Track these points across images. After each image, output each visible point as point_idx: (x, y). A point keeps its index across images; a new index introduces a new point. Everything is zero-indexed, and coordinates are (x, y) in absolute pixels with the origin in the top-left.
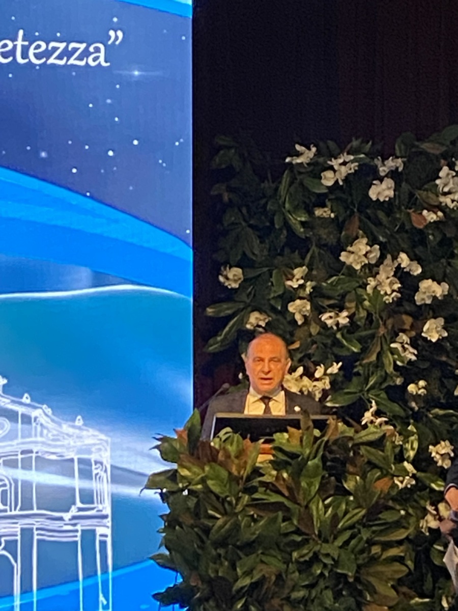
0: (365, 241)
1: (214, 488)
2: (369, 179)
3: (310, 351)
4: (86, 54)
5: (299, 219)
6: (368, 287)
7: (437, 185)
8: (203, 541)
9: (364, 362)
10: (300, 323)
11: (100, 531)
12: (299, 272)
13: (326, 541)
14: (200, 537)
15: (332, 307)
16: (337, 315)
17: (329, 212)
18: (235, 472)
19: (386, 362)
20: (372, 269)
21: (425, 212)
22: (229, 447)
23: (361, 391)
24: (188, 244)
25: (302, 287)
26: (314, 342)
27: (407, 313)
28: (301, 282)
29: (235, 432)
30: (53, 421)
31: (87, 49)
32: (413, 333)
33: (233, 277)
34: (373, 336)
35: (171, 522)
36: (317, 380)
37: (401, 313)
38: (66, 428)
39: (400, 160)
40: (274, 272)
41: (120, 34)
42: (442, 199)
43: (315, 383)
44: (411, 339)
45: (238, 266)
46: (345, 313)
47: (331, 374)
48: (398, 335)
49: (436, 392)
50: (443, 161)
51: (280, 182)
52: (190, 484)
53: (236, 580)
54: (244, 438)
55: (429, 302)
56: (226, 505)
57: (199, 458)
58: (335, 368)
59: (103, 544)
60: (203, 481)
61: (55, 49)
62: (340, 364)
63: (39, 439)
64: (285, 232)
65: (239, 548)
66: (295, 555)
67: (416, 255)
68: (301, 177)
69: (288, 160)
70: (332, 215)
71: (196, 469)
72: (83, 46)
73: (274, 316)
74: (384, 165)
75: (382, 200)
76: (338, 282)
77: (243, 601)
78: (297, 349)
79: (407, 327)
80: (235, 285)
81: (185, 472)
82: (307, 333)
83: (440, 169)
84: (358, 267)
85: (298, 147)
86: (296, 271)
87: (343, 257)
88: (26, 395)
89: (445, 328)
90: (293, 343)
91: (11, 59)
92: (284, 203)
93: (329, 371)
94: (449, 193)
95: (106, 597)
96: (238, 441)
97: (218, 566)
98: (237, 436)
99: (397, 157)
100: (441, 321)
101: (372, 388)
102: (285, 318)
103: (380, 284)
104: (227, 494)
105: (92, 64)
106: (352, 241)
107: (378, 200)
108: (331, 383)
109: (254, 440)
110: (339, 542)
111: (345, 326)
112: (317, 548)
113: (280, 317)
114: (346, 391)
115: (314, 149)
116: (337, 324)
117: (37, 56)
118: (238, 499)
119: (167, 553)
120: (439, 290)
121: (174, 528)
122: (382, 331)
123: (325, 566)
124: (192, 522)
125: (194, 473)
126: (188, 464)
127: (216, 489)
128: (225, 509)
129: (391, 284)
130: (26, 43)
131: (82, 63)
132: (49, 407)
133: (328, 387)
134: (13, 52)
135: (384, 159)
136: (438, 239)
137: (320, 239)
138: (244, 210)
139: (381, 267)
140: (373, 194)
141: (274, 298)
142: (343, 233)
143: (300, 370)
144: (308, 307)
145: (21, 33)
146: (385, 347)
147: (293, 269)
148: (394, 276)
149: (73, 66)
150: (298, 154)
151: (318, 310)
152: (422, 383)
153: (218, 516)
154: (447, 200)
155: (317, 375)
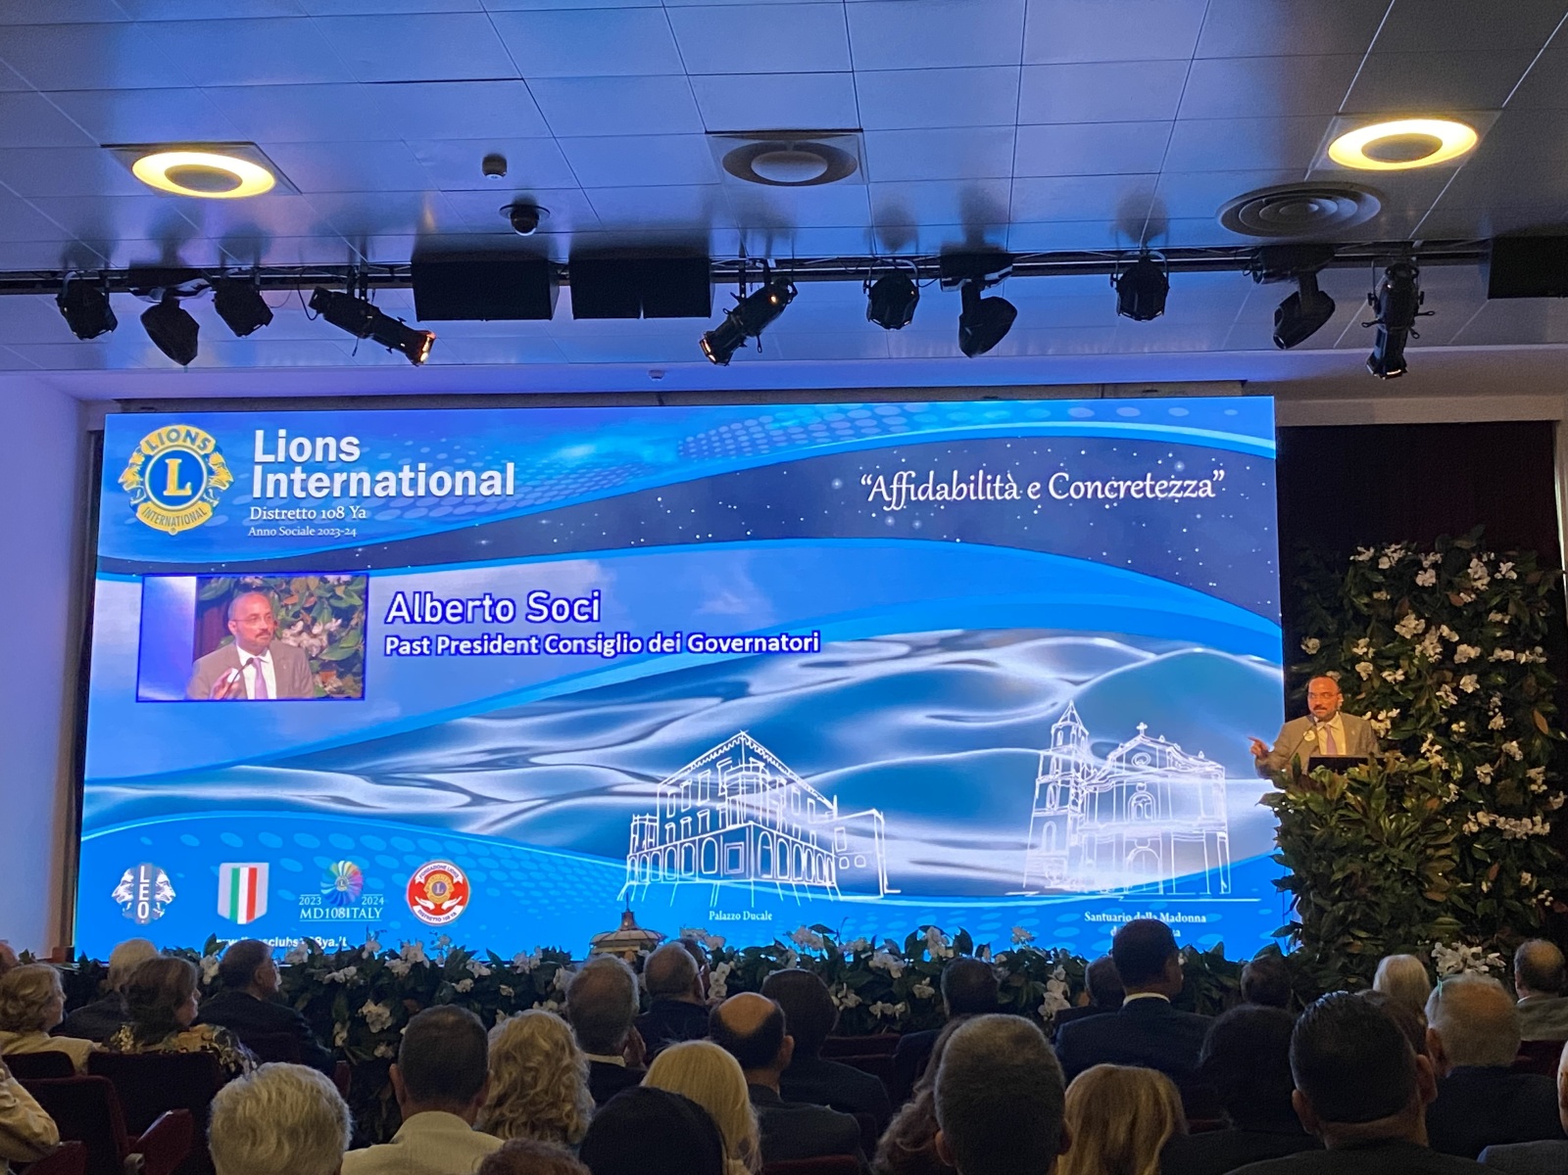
0: (1413, 616)
1: (1312, 808)
2: (1415, 569)
3: (1373, 700)
4: (1197, 488)
5: (1363, 602)
6: (1417, 651)
7: (1469, 574)
8: (1307, 846)
9: (1417, 707)
10: (1365, 679)
11: (1220, 834)
12: (1363, 642)
13: (1392, 846)
14: (1305, 844)
15: (1390, 666)
16: (1395, 673)
17: (1385, 595)
18: (1328, 796)
19: (1434, 705)
20: (1419, 637)
21: (1462, 594)
22: (1323, 779)
23: (1415, 729)
24: (1276, 623)
25: (1366, 653)
26: (1376, 693)
27: (1449, 670)
28: (1365, 650)
29: (1327, 767)
30: (1182, 755)
31: (1197, 485)
32: (1455, 684)
33: (1312, 645)
34: (1421, 688)
35: (1284, 833)
36: (1381, 721)
37: (1443, 670)
38: (1191, 759)
39: (1439, 555)
40: (1344, 642)
41: (1222, 472)
42: (1475, 584)
43: (1379, 724)
44: (1452, 689)
45: (1314, 638)
46: (1400, 672)
47: (1391, 718)
48: (1440, 686)
49: (1474, 730)
50: (1474, 555)
51: (1347, 573)
52: (1296, 804)
53: (1333, 873)
54: (1334, 771)
55: (1465, 661)
56: (1323, 821)
57: (1301, 786)
58: (1395, 713)
59: (1223, 844)
60: (1305, 803)
61: (1174, 486)
62: (1398, 711)
63: (1173, 768)
64: (1351, 612)
65: (1333, 851)
66: (1371, 856)
67: (1453, 625)
68: (1362, 571)
69: (1352, 558)
70: (1389, 597)
71: (1299, 795)
72: (1194, 483)
73: (1345, 674)
74: (1426, 560)
75: (1426, 585)
76: (1394, 647)
77: (1339, 889)
78: (1363, 699)
79: (1449, 679)
80: (1314, 652)
81: (1291, 797)
82: (1370, 686)
83: (1470, 561)
84: (1408, 637)
85: (1359, 548)
86: (1360, 642)
87: (1397, 628)
88: (1162, 736)
89: (1478, 682)
90: (1360, 693)
91: (1142, 495)
92: (1350, 590)
93: (1390, 714)
94: (1479, 579)
95: (1226, 882)
96: (1330, 775)
97: (1319, 864)
98: (1329, 770)
99: (1436, 553)
100: (1475, 677)
101: (1424, 726)
102: (1353, 675)
103: (1425, 648)
104: (1323, 813)
105: (1202, 495)
106: (1402, 617)
107: (1423, 587)
108: (1392, 724)
109: (1341, 773)
110: (1403, 846)
111: (1401, 681)
112: (1387, 851)
113: (1349, 675)
114: (1403, 729)
115: (1372, 550)
116: (1395, 680)
117: (1162, 491)
118: (1331, 817)
119: (1283, 853)
120: (1473, 652)
121: (1286, 838)
122: (1429, 682)
123: (1394, 864)
124: (1298, 832)
125: (1297, 797)
126: (1293, 790)
127: (1316, 810)
129: (1434, 648)
130: (1153, 483)
131: (1194, 495)
132: (1179, 744)
133: (1389, 727)
134: (1143, 490)
135: (1427, 554)
136: (1471, 615)
137: (1379, 616)
138: (1318, 596)
139: (1427, 636)
140: (1419, 581)
141: (1345, 661)
142: (1396, 611)
143: (1369, 714)
144: (1371, 668)
145: (1149, 475)
146: (1433, 696)
147: (1358, 639)
148: (1438, 641)
149: (1188, 498)
150: (1360, 553)
151: (1379, 669)
152: (1462, 724)
153: (1318, 828)
154: (1478, 584)
155: (1380, 717)
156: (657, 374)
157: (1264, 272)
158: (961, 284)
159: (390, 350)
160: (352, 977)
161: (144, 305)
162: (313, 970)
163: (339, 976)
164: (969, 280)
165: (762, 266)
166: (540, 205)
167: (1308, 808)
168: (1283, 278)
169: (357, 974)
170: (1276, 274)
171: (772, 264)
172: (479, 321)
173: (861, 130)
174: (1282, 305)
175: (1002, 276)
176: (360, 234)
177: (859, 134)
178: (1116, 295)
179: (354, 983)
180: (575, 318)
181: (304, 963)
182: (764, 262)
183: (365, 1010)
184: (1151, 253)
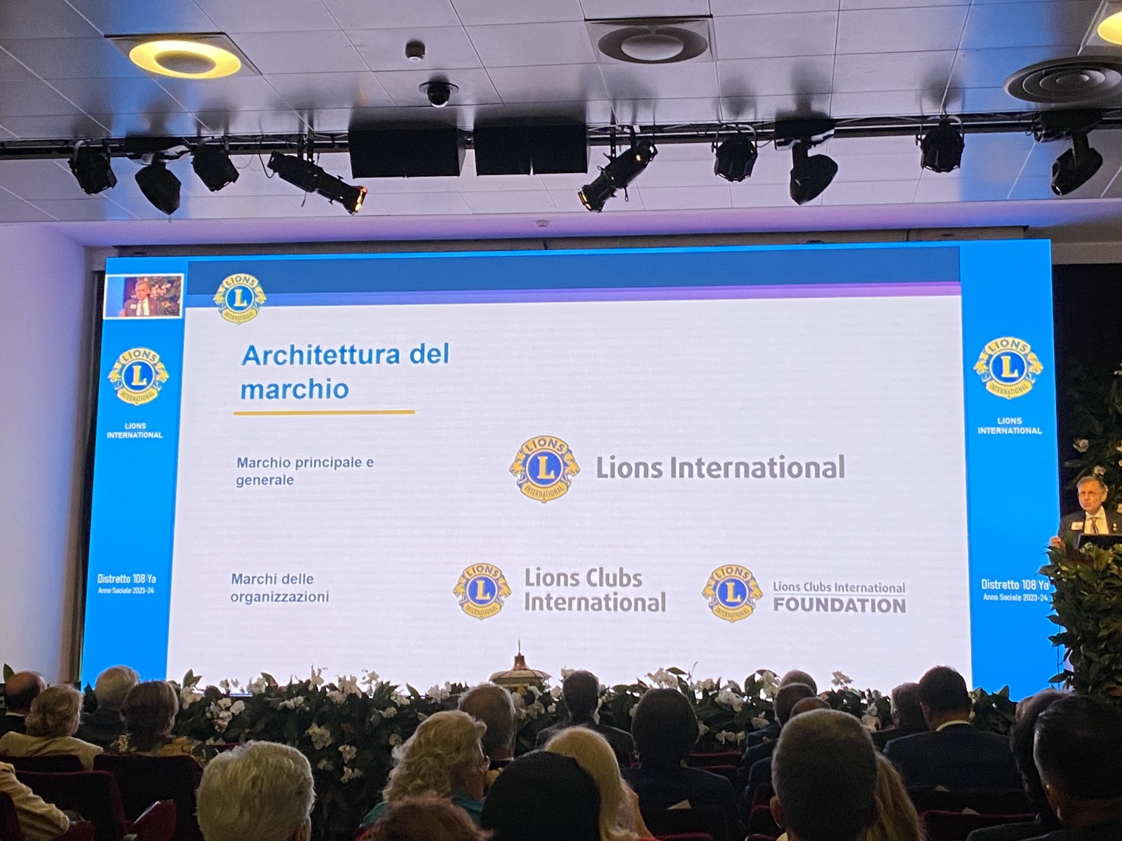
1: (1082, 577)
14: (1077, 607)
18: (1095, 567)
22: (1091, 554)
29: (1094, 544)
33: (1083, 444)
35: (1058, 598)
40: (1109, 442)
45: (1084, 438)
51: (1111, 387)
52: (1068, 575)
53: (1099, 631)
54: (1100, 547)
56: (1091, 588)
57: (1073, 560)
60: (1076, 573)
64: (1115, 417)
65: (1099, 612)
69: (1116, 373)
71: (1071, 566)
73: (1110, 468)
77: (1104, 644)
80: (1084, 450)
81: (1064, 568)
92: (1114, 401)
96: (1097, 550)
97: (1087, 624)
98: (1096, 546)
102: (1116, 470)
104: (1091, 581)
109: (1106, 549)
113: (1113, 469)
118: (1098, 585)
119: (1057, 614)
121: (1060, 602)
124: (1070, 597)
125: (1070, 568)
126: (1065, 563)
127: (1085, 578)
128: (1090, 591)
138: (1088, 404)
141: (1110, 457)
153: (1086, 594)
156: (543, 223)
157: (1043, 132)
158: (792, 144)
159: (331, 202)
160: (300, 705)
161: (137, 166)
162: (270, 699)
163: (290, 703)
164: (799, 141)
165: (628, 131)
166: (451, 82)
167: (1078, 577)
168: (1059, 138)
169: (303, 702)
170: (1052, 135)
171: (637, 129)
172: (401, 178)
173: (711, 16)
174: (1058, 159)
175: (825, 138)
176: (307, 107)
177: (710, 19)
178: (921, 153)
179: (302, 710)
180: (479, 174)
181: (262, 693)
182: (631, 128)
183: (310, 731)
184: (950, 117)
